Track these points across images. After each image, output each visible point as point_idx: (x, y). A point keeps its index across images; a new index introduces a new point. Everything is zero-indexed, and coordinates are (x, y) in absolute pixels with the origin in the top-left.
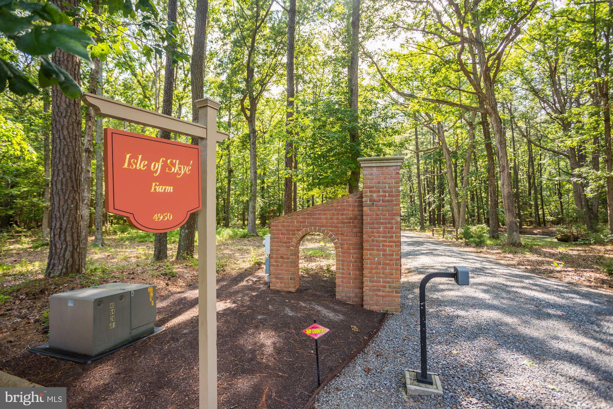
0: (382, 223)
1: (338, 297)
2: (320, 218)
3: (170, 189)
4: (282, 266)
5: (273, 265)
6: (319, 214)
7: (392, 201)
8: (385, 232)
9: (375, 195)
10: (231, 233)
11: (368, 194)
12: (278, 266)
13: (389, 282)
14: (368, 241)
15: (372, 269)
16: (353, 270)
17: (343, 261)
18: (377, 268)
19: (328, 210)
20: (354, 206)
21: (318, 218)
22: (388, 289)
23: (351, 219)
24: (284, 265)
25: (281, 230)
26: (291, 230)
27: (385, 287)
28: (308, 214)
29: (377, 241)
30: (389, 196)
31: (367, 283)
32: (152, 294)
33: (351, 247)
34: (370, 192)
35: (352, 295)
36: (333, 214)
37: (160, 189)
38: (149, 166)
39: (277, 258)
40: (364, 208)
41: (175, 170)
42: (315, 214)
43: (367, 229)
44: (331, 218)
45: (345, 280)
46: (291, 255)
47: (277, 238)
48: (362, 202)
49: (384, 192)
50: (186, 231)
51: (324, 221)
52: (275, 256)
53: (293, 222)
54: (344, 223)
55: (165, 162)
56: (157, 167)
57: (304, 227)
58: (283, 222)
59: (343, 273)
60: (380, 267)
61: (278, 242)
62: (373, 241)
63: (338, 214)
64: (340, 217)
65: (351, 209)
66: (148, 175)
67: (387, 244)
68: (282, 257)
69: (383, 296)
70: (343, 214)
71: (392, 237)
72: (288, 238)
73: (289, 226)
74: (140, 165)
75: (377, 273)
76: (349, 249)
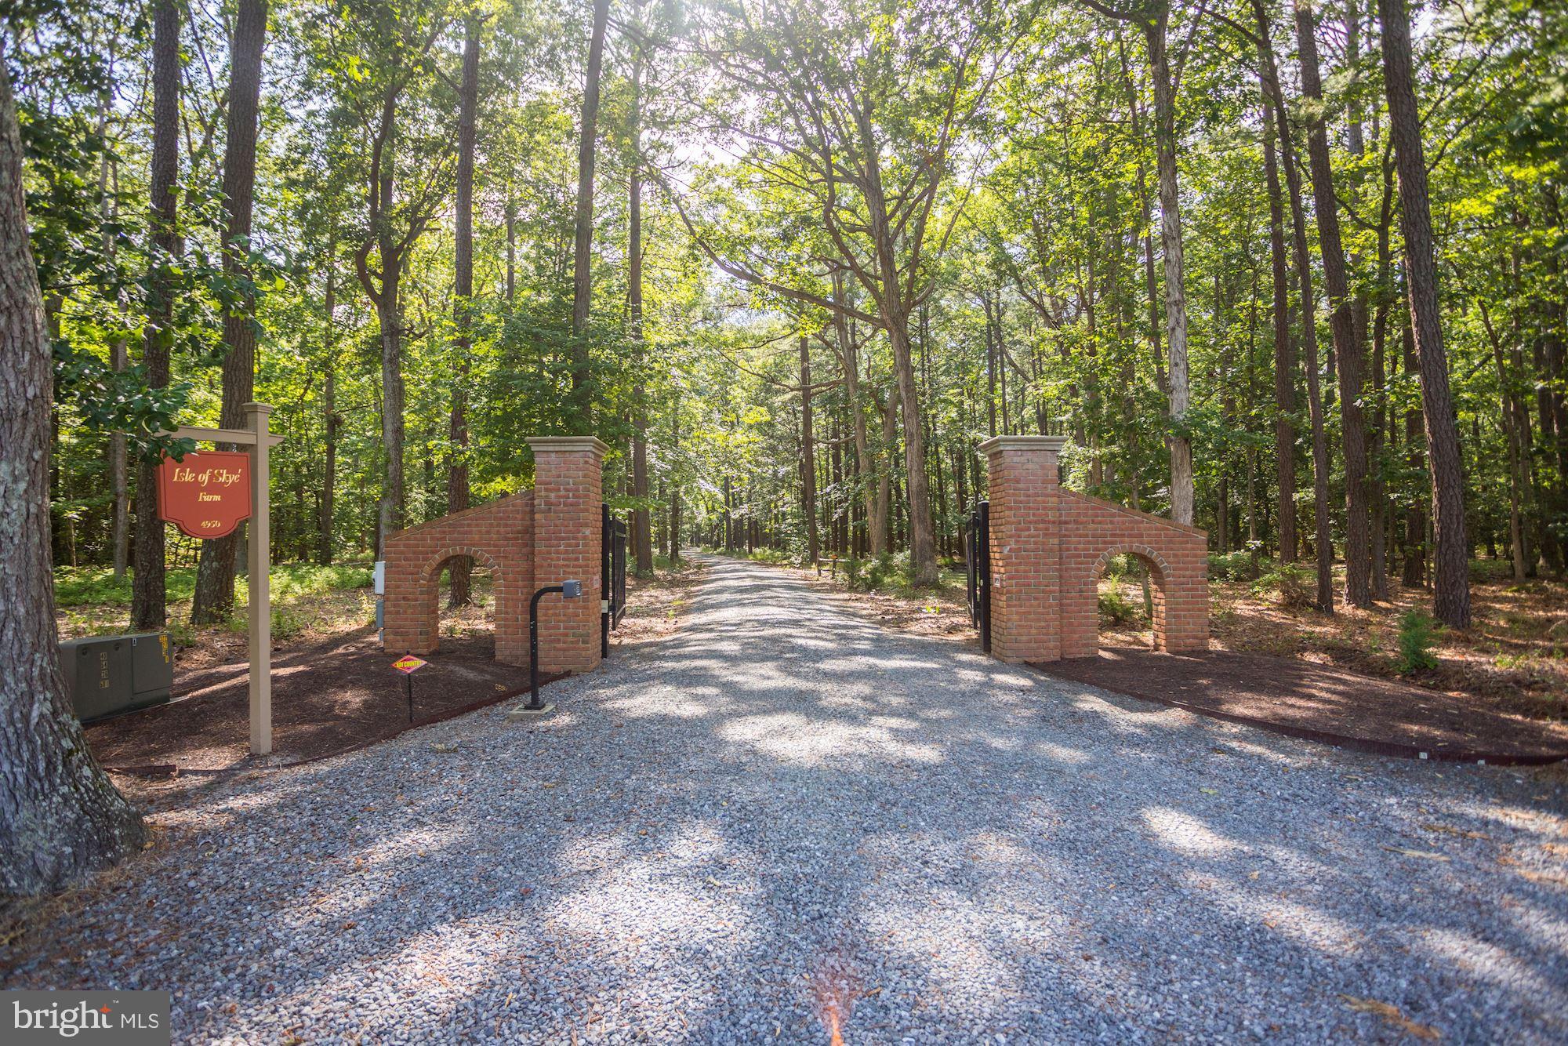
0: (563, 539)
1: (499, 657)
2: (470, 532)
3: (217, 498)
4: (405, 612)
5: (390, 613)
6: (469, 525)
7: (578, 504)
8: (566, 552)
9: (552, 495)
10: (334, 576)
11: (543, 493)
12: (398, 613)
13: (573, 628)
14: (541, 566)
15: (548, 609)
16: (523, 613)
17: (506, 599)
18: (556, 608)
19: (483, 519)
20: (525, 513)
21: (466, 533)
22: (571, 638)
23: (519, 532)
24: (410, 611)
25: (402, 553)
26: (422, 553)
27: (566, 635)
28: (450, 526)
29: (555, 566)
30: (575, 496)
31: (541, 631)
32: (165, 646)
33: (520, 577)
34: (546, 490)
35: (520, 652)
36: (491, 525)
37: (207, 498)
38: (196, 477)
39: (397, 600)
40: (537, 516)
41: (222, 479)
42: (462, 526)
43: (540, 547)
44: (488, 532)
45: (510, 630)
46: (422, 593)
47: (398, 566)
48: (533, 505)
49: (567, 490)
50: (215, 564)
51: (477, 537)
52: (392, 596)
53: (424, 539)
54: (507, 539)
55: (212, 473)
56: (204, 478)
57: (443, 546)
58: (408, 539)
59: (506, 619)
60: (560, 605)
61: (398, 573)
62: (550, 565)
63: (498, 525)
64: (502, 529)
65: (519, 516)
66: (196, 486)
67: (571, 570)
68: (404, 599)
69: (564, 650)
70: (506, 526)
71: (577, 559)
72: (415, 566)
73: (417, 546)
74: (188, 477)
75: (555, 615)
76: (516, 580)
